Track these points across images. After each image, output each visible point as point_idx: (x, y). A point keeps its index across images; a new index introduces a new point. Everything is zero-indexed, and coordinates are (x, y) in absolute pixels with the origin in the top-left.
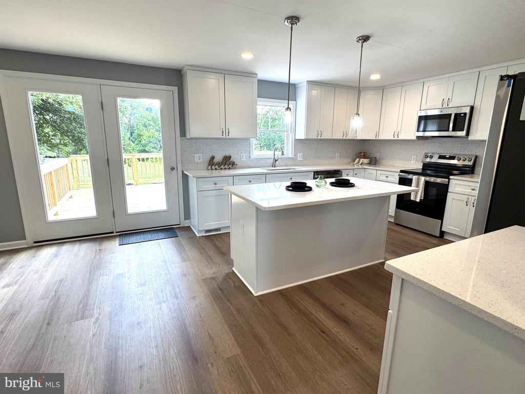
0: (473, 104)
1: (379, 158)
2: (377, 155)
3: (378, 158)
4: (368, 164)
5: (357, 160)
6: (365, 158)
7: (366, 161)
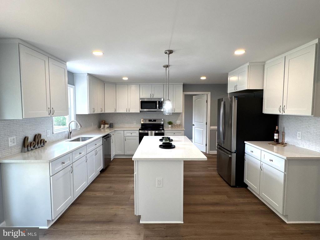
0: (163, 98)
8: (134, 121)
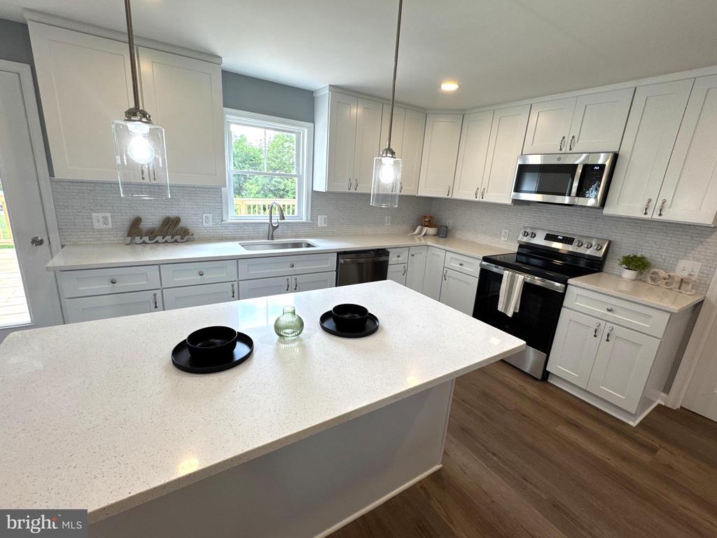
0: (617, 150)
1: (452, 227)
2: (449, 223)
3: (450, 228)
4: (435, 235)
5: (419, 228)
6: (430, 225)
7: (432, 231)
8: (504, 231)
